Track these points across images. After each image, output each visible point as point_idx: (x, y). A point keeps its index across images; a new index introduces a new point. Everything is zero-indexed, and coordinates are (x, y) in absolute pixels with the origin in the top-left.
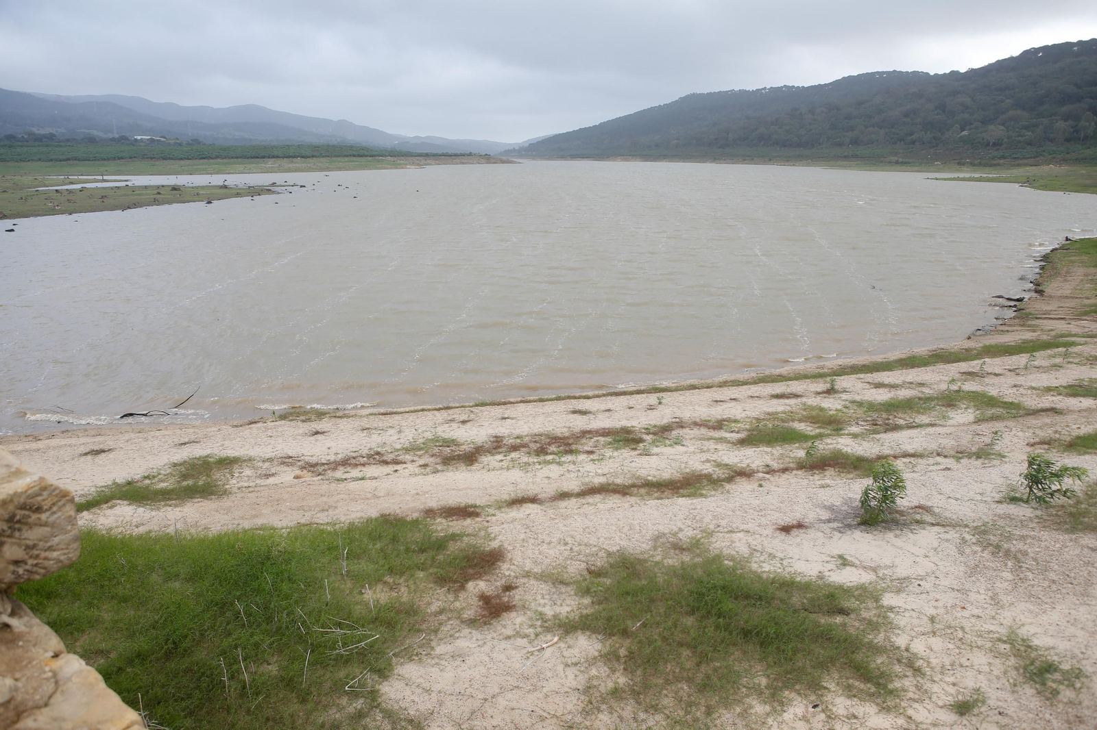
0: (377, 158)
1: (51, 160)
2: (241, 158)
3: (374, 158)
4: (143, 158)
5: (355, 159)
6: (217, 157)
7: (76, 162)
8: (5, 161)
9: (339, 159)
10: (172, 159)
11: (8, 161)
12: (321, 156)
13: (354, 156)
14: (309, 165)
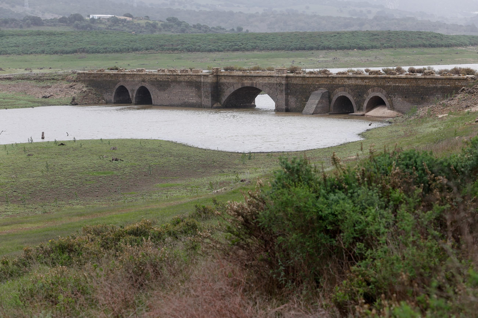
0: (455, 48)
1: (56, 53)
2: (282, 49)
3: (451, 49)
4: (163, 50)
5: (426, 50)
6: (253, 49)
7: (83, 54)
8: (7, 54)
9: (405, 50)
10: (199, 51)
11: (9, 54)
12: (383, 47)
13: (425, 46)
14: (369, 59)
